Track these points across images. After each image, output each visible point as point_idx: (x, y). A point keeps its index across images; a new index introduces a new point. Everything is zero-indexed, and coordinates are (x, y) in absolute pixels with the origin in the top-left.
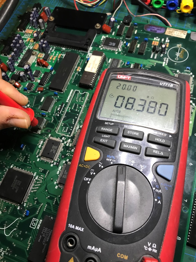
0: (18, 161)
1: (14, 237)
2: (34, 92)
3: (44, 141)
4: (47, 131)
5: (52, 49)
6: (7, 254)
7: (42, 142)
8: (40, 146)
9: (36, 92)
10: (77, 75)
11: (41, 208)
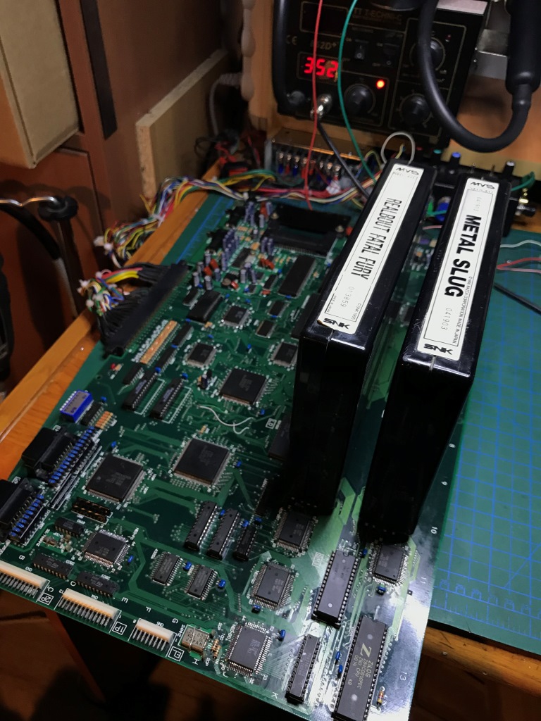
0: (244, 363)
1: (247, 435)
2: (257, 295)
3: (276, 345)
4: (279, 335)
5: (277, 251)
6: (240, 450)
7: (273, 346)
8: (271, 350)
9: (260, 295)
10: (313, 282)
11: (278, 410)
